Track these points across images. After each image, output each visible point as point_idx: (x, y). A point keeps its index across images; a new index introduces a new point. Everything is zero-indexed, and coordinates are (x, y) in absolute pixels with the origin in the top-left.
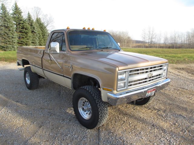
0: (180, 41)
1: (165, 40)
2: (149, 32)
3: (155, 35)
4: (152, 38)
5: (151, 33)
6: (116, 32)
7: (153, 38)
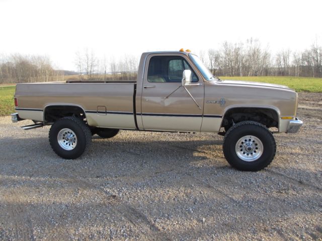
0: (133, 68)
1: (113, 68)
2: (87, 55)
3: (96, 61)
4: (92, 66)
5: (90, 57)
6: (26, 56)
7: (95, 66)
